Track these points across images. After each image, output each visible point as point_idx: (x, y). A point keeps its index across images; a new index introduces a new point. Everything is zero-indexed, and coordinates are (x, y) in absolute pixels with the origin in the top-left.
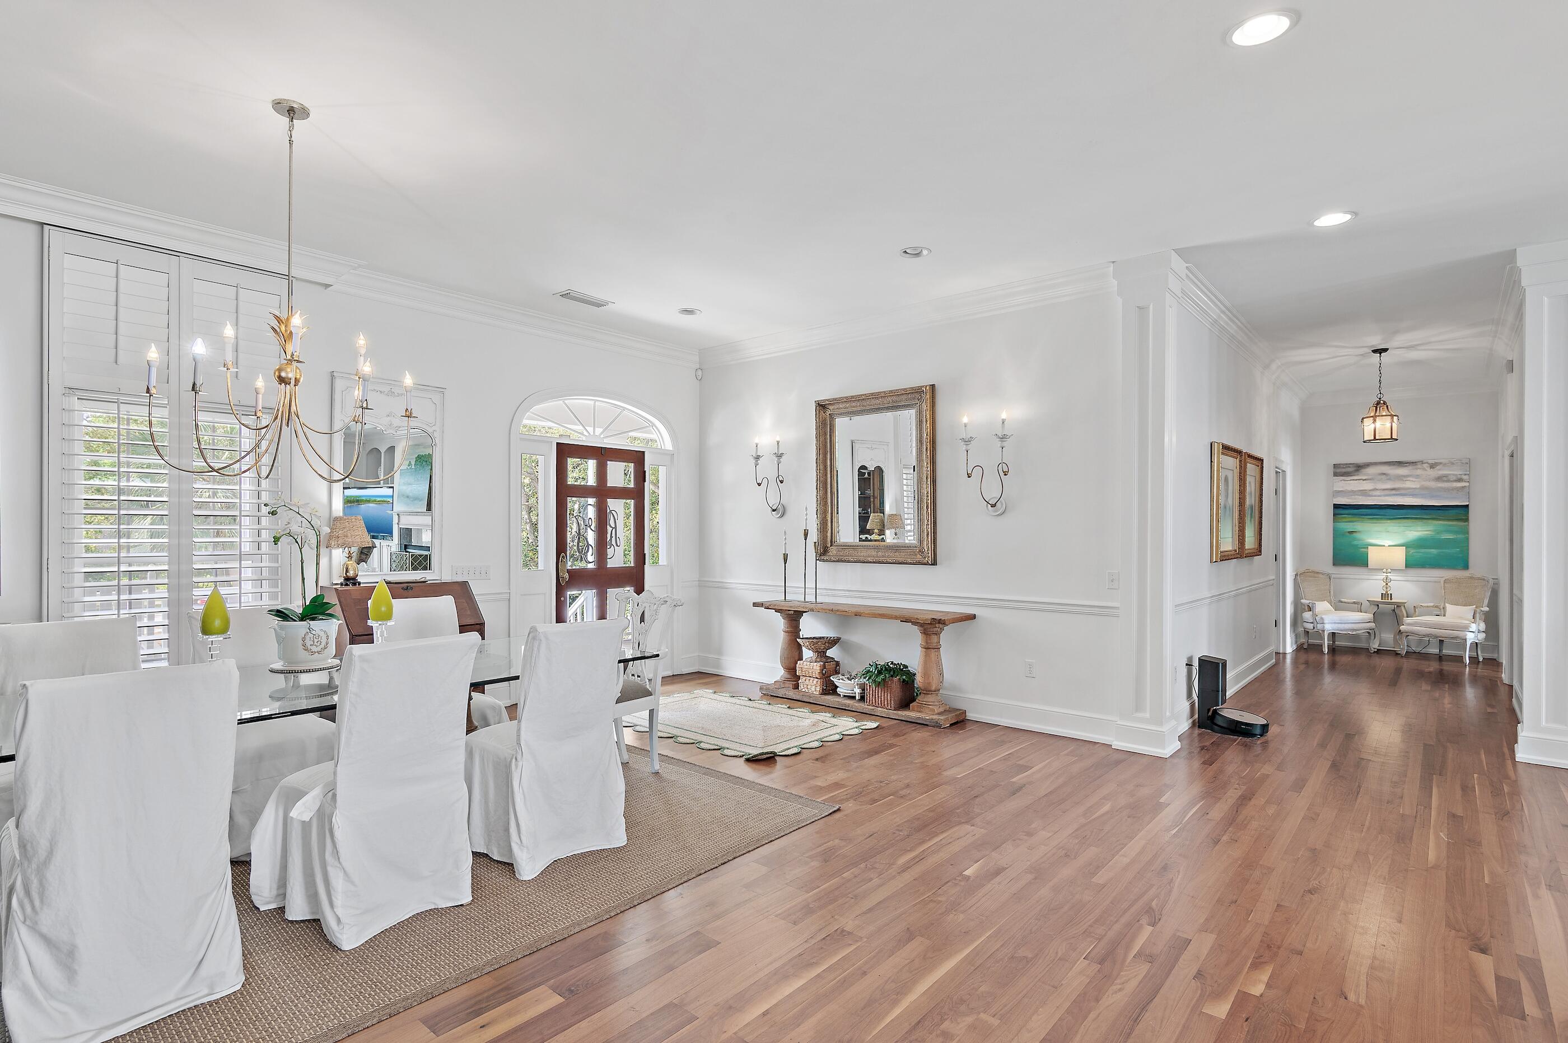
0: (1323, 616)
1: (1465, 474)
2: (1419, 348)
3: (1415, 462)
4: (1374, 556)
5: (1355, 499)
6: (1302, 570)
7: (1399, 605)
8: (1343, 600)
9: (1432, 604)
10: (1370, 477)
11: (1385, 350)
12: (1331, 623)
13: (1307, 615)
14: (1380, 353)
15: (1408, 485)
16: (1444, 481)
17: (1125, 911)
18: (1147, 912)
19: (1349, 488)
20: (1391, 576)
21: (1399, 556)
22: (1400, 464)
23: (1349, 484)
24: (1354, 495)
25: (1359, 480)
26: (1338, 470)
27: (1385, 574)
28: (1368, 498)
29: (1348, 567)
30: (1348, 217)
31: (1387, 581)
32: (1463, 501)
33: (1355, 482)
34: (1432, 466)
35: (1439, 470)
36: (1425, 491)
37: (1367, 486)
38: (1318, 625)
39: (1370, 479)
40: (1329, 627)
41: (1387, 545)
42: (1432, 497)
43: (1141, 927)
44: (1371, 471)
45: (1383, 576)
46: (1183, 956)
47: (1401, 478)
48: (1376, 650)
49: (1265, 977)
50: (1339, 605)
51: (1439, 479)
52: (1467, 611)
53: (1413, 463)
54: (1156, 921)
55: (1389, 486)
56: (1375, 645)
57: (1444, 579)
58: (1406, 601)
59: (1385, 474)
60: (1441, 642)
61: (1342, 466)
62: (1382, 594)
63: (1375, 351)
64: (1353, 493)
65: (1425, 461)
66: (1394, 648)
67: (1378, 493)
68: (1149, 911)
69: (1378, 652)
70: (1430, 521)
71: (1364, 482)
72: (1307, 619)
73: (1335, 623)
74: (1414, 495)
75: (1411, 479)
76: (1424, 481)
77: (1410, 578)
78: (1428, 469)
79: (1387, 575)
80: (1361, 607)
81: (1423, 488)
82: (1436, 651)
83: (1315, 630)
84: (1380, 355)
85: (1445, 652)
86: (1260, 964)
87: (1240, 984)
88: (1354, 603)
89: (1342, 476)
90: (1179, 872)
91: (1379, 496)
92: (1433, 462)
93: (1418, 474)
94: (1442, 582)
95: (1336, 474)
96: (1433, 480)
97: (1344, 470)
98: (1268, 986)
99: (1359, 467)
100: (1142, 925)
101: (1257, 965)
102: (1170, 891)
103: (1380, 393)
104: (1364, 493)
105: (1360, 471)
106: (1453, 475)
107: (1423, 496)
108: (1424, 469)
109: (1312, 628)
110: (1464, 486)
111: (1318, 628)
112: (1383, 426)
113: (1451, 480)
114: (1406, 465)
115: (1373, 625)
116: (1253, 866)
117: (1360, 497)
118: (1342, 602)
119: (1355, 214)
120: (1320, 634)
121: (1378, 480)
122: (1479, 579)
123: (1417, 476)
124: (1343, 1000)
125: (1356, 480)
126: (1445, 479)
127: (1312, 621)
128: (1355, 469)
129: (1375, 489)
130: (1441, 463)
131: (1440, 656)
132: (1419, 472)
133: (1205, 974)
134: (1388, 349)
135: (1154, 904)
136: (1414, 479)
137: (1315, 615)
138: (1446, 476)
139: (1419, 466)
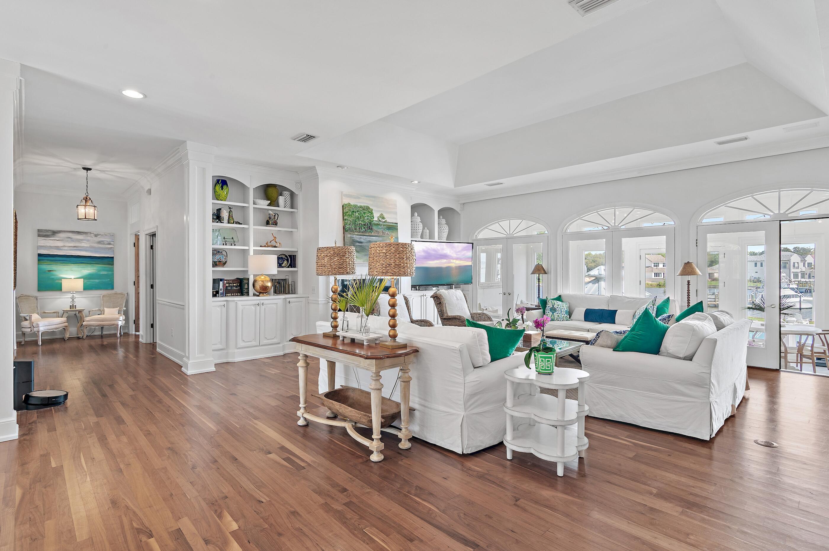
0: (38, 323)
1: (112, 241)
2: (107, 172)
3: (87, 233)
4: (65, 285)
5: (52, 251)
6: (19, 295)
7: (80, 311)
8: (46, 311)
9: (97, 309)
10: (61, 239)
11: (90, 169)
12: (43, 326)
13: (26, 324)
14: (87, 170)
15: (83, 245)
16: (102, 244)
17: (126, 541)
18: (138, 533)
19: (48, 245)
20: (75, 295)
21: (80, 284)
22: (79, 233)
23: (48, 242)
24: (52, 249)
25: (54, 240)
26: (41, 233)
27: (72, 295)
28: (60, 251)
29: (48, 291)
30: (141, 96)
31: (73, 299)
32: (111, 255)
33: (51, 241)
34: (96, 236)
35: (99, 238)
36: (92, 248)
37: (59, 244)
38: (35, 329)
39: (61, 240)
40: (42, 329)
41: (73, 278)
42: (96, 252)
43: (147, 544)
44: (62, 235)
45: (70, 296)
46: (188, 539)
47: (79, 241)
48: (68, 338)
49: (229, 518)
50: (44, 315)
51: (99, 242)
52: (116, 310)
53: (85, 233)
54: (150, 533)
55: (72, 245)
56: (67, 336)
57: (102, 295)
58: (84, 309)
59: (70, 238)
60: (102, 328)
61: (44, 231)
62: (70, 306)
63: (84, 169)
64: (51, 247)
65: (92, 233)
66: (78, 335)
67: (66, 248)
68: (139, 531)
69: (70, 339)
71: (58, 241)
72: (26, 326)
73: (46, 326)
74: (86, 251)
75: (85, 242)
76: (92, 243)
77: (84, 296)
78: (94, 237)
79: (73, 295)
80: (58, 314)
81: (91, 247)
82: (99, 333)
83: (32, 332)
84: (87, 171)
85: (104, 333)
86: (221, 514)
87: (226, 530)
88: (54, 313)
89: (43, 237)
90: (123, 499)
91: (67, 250)
92: (96, 233)
93: (89, 239)
94: (102, 297)
95: (39, 236)
96: (96, 243)
97: (45, 234)
98: (236, 521)
99: (54, 233)
100: (145, 541)
101: (220, 516)
102: (134, 512)
103: (87, 193)
104: (57, 248)
105: (55, 235)
106: (107, 241)
107: (92, 252)
108: (91, 237)
109: (30, 331)
110: (111, 247)
111: (34, 330)
112: (90, 211)
113: (106, 243)
114: (82, 233)
115: (66, 324)
116: (155, 472)
117: (55, 250)
118: (45, 313)
119: (145, 96)
120: (36, 334)
121: (66, 241)
122: (119, 294)
123: (88, 240)
124: (262, 504)
125: (53, 240)
126: (102, 243)
127: (30, 327)
128: (52, 233)
129: (64, 246)
130: (100, 234)
131: (102, 336)
132: (89, 238)
133: (208, 539)
134: (92, 169)
135: (135, 525)
136: (86, 242)
137: (32, 323)
138: (103, 241)
139: (89, 235)
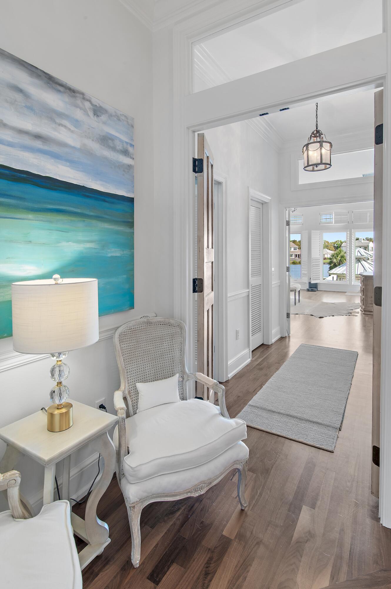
70: (94, 222)
